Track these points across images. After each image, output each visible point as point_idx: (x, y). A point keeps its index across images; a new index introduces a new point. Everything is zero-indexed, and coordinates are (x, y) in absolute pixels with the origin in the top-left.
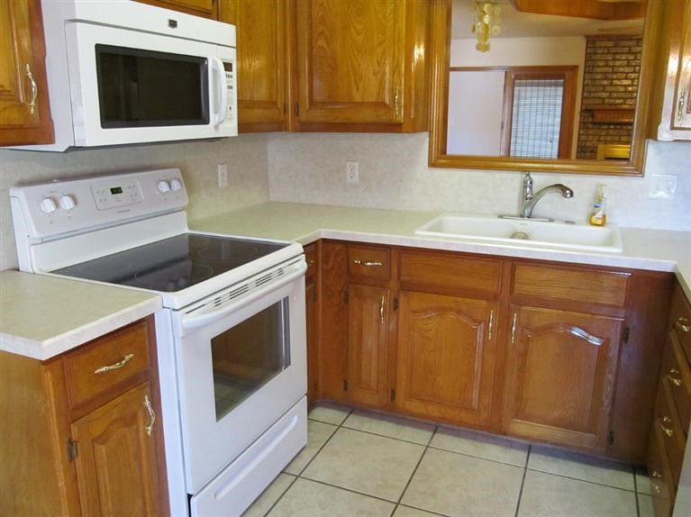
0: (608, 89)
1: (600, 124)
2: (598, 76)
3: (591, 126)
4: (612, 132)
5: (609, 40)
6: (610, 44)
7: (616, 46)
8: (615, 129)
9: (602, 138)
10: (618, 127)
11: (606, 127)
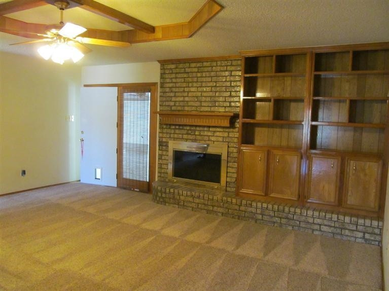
0: (174, 99)
1: (170, 125)
2: (167, 90)
3: (165, 127)
4: (177, 131)
5: (173, 64)
6: (173, 66)
7: (176, 68)
8: (179, 129)
9: (172, 136)
10: (181, 127)
11: (174, 127)
